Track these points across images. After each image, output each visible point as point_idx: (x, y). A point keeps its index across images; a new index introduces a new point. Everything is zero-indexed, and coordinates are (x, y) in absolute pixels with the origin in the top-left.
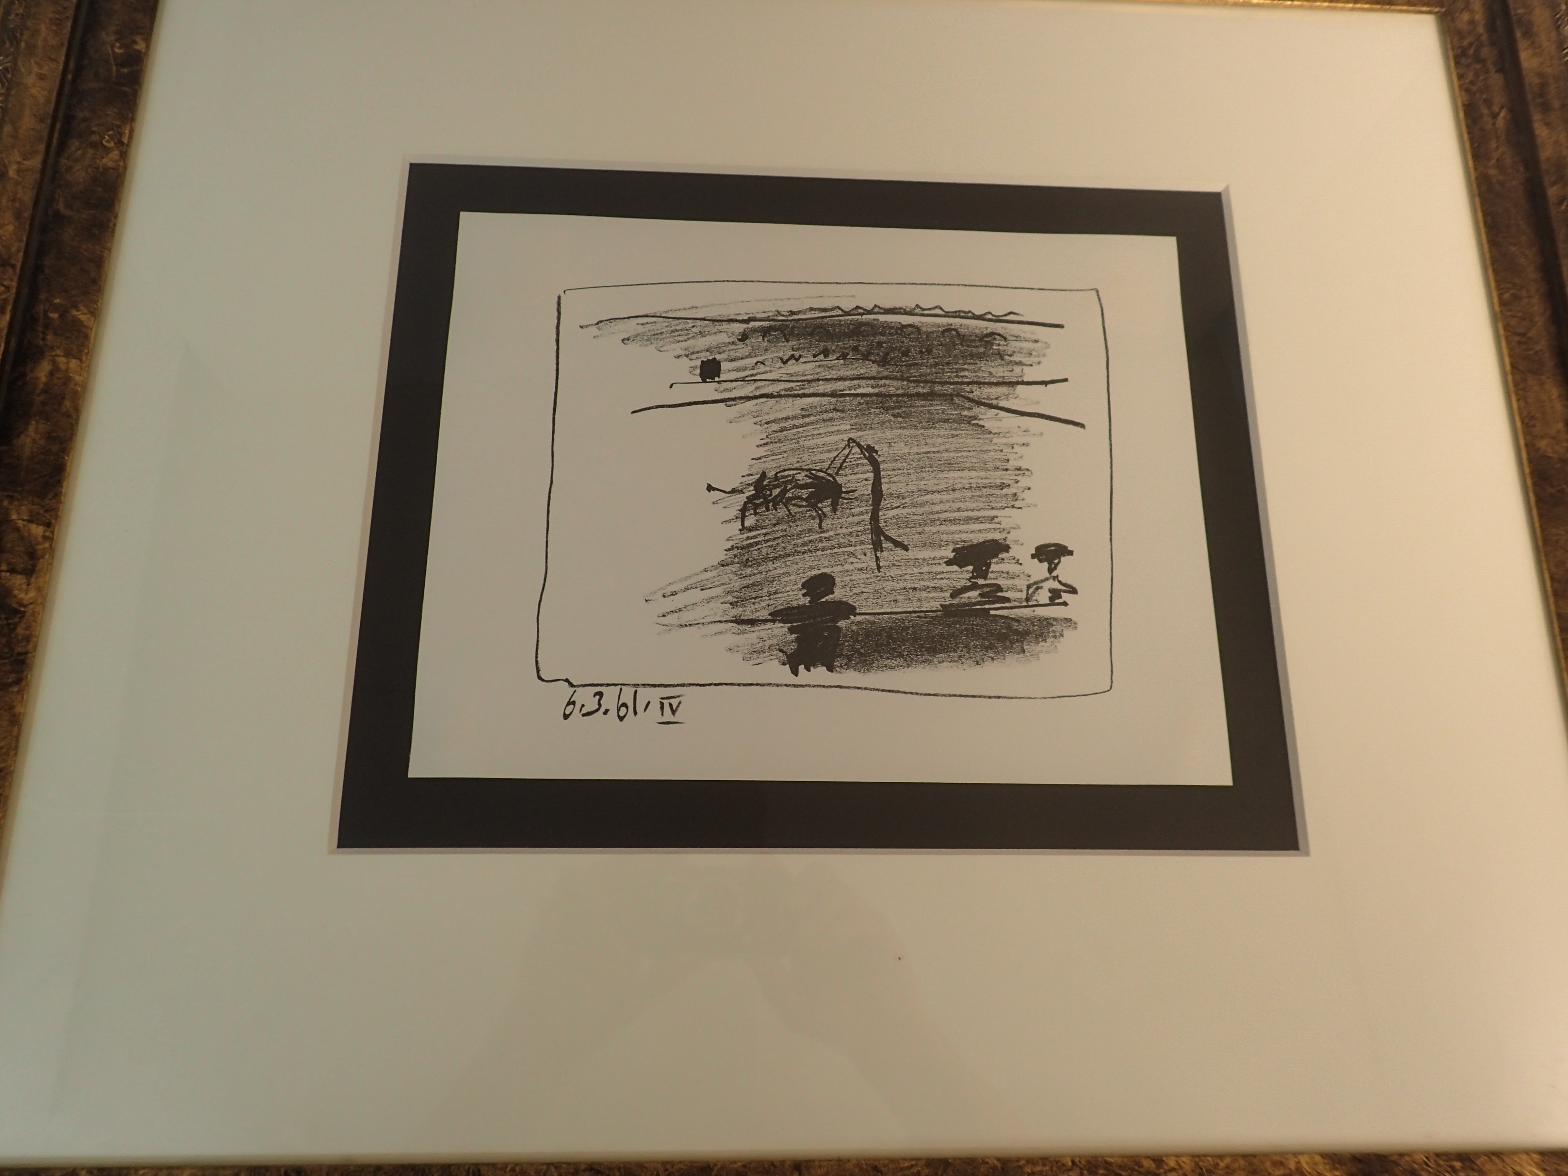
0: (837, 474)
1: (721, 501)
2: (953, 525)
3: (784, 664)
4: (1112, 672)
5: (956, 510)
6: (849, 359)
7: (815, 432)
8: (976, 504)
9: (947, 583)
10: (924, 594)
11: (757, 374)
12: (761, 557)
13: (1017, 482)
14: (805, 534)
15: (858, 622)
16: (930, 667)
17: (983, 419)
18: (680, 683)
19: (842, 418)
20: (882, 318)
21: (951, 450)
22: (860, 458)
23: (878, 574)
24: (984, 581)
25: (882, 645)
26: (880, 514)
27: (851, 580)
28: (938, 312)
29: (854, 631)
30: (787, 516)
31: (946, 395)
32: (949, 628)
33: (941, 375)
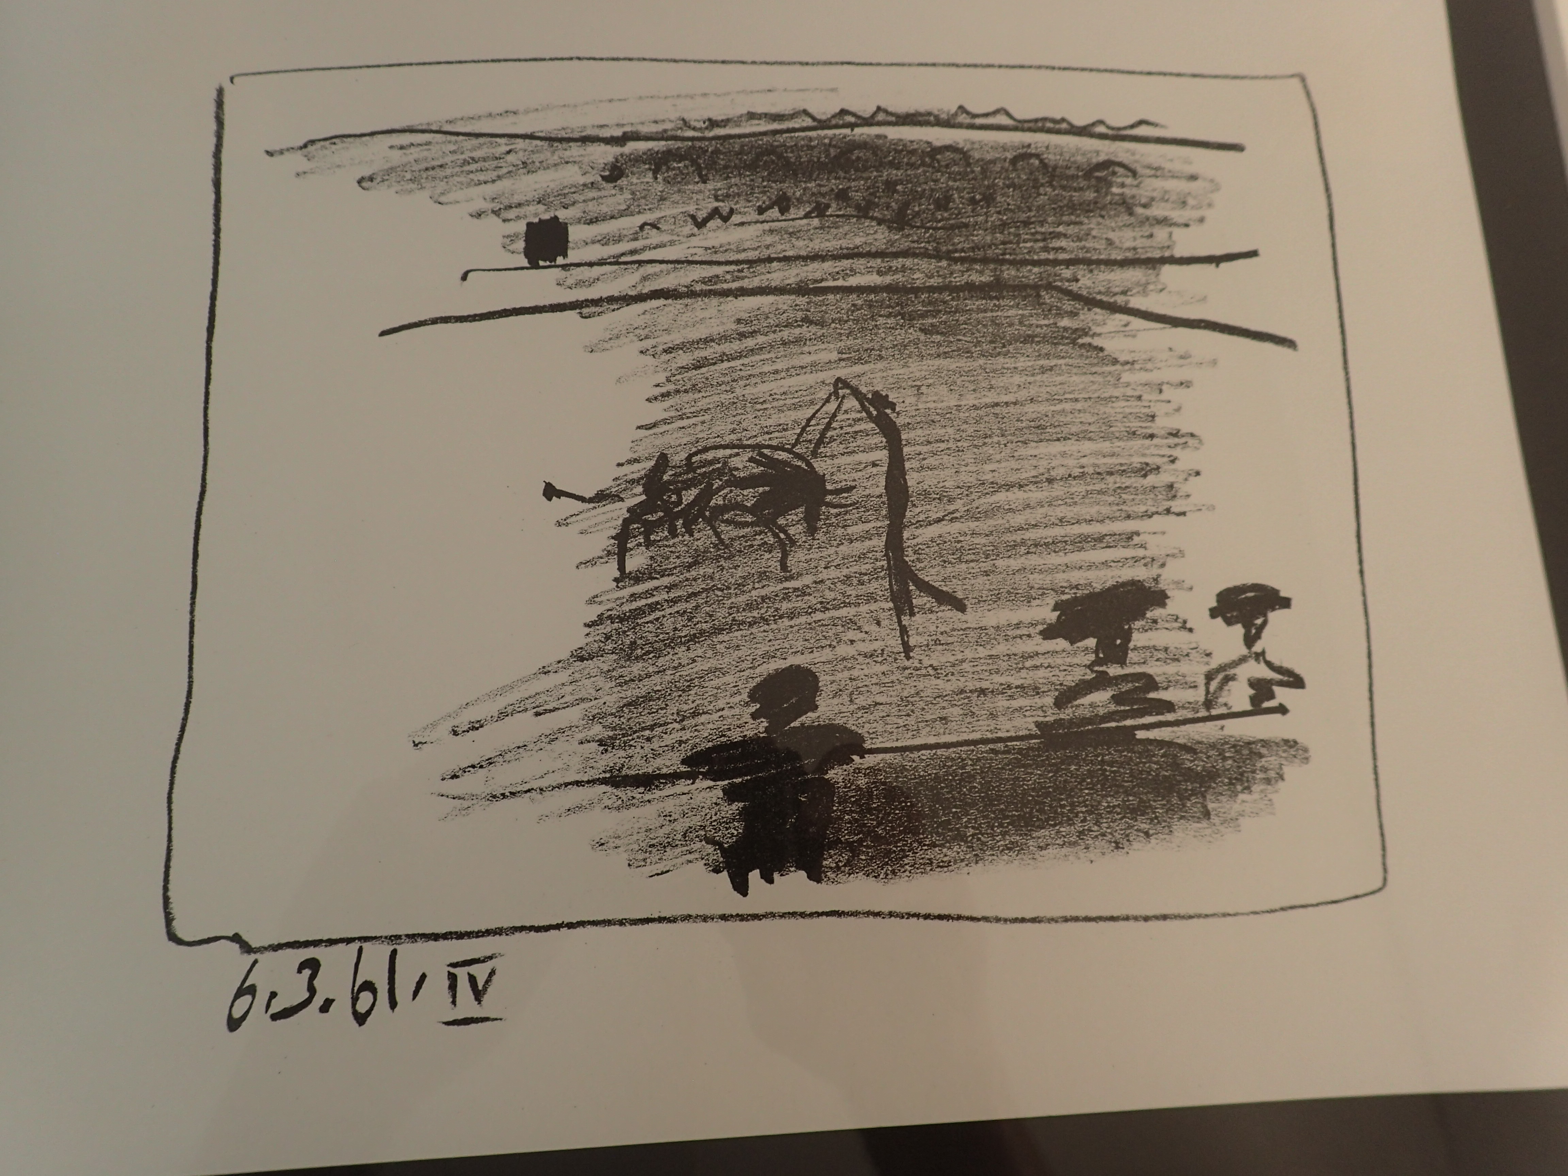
0: (815, 454)
1: (574, 519)
2: (1053, 554)
3: (717, 870)
4: (1384, 848)
5: (1057, 522)
6: (831, 216)
7: (766, 368)
8: (1096, 508)
9: (1047, 675)
10: (1002, 703)
11: (643, 249)
12: (661, 636)
13: (1173, 461)
14: (754, 583)
15: (868, 768)
16: (1022, 859)
17: (1099, 335)
18: (493, 926)
19: (822, 338)
20: (894, 133)
21: (1040, 399)
22: (859, 420)
23: (907, 663)
24: (1120, 669)
25: (921, 816)
26: (906, 534)
27: (850, 679)
28: (1002, 120)
29: (860, 789)
30: (715, 546)
31: (1025, 287)
32: (1056, 772)
33: (1015, 246)
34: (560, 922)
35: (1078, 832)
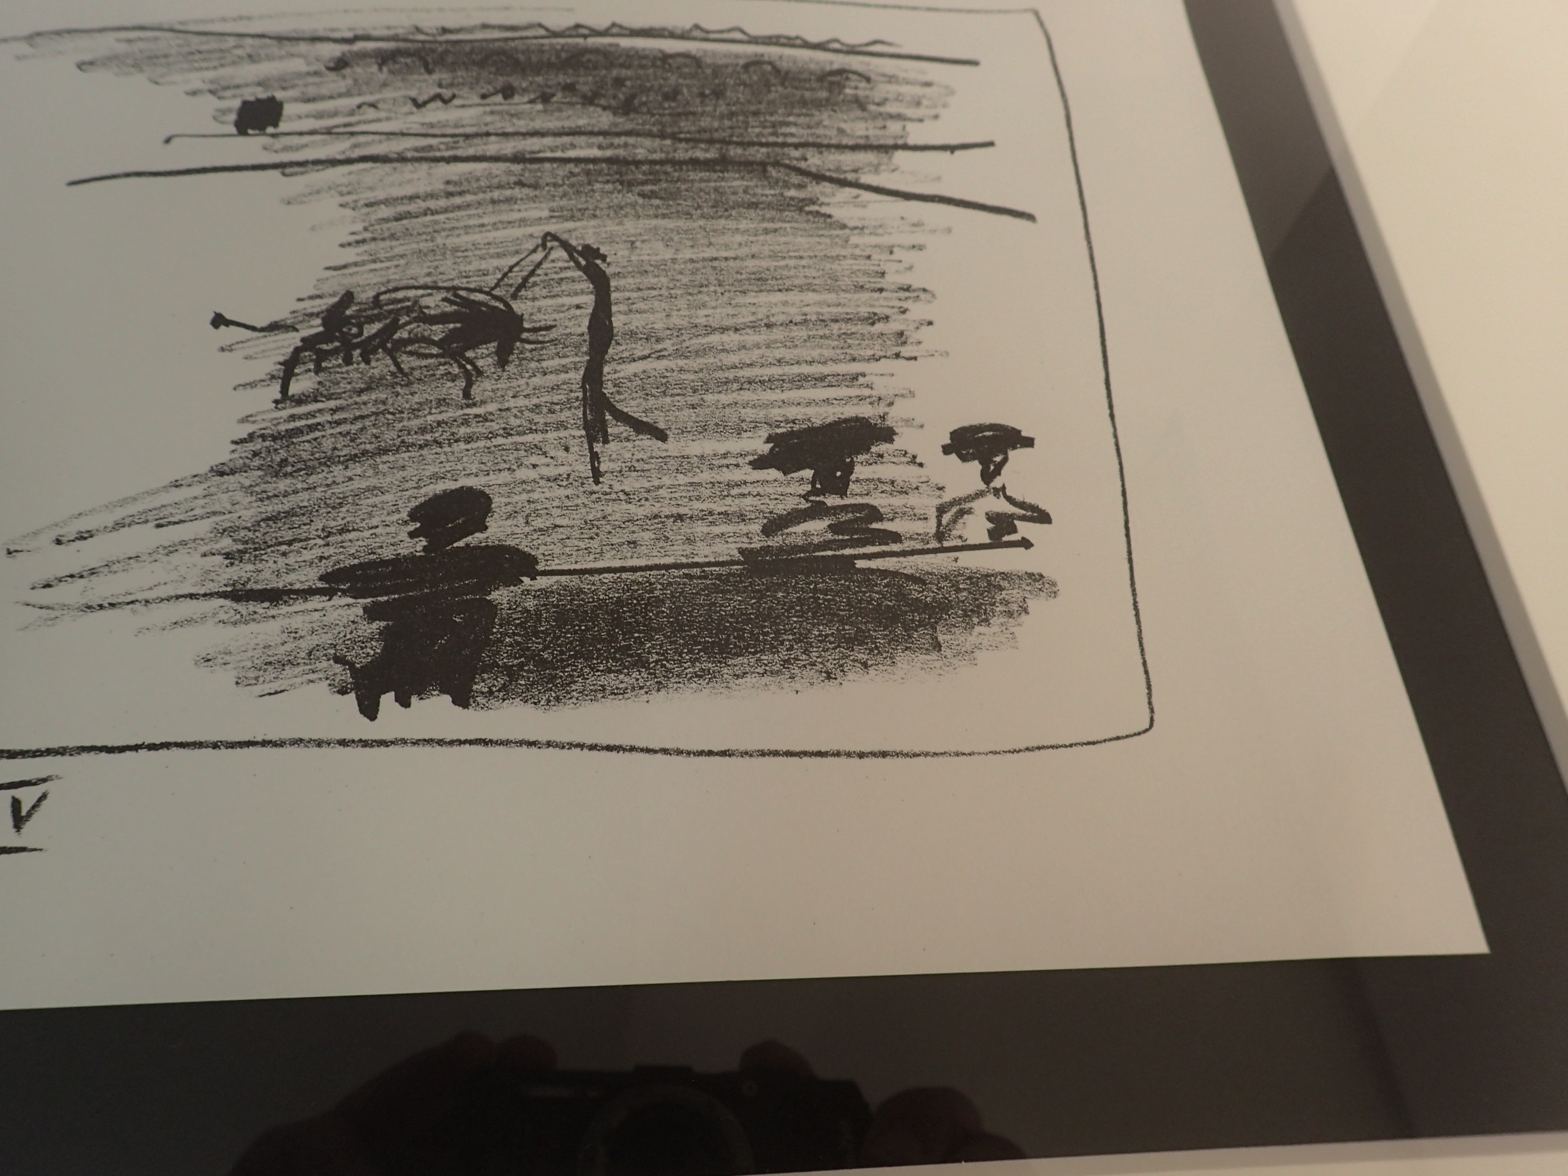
0: (515, 296)
1: (241, 345)
2: (769, 391)
3: (343, 692)
4: (1149, 687)
5: (775, 362)
6: (557, 102)
7: (472, 222)
8: (819, 351)
9: (755, 504)
10: (700, 528)
11: (358, 123)
12: (317, 456)
13: (903, 312)
14: (431, 409)
15: (539, 590)
16: (714, 688)
17: (828, 204)
18: (56, 745)
19: (534, 199)
20: (626, 43)
21: (762, 256)
22: (566, 268)
23: (595, 488)
24: (840, 499)
25: (597, 639)
26: (606, 369)
27: (528, 502)
28: (738, 36)
29: (528, 611)
30: (393, 374)
31: (751, 163)
32: (760, 598)
33: (742, 131)
34: (140, 743)
35: (782, 660)
